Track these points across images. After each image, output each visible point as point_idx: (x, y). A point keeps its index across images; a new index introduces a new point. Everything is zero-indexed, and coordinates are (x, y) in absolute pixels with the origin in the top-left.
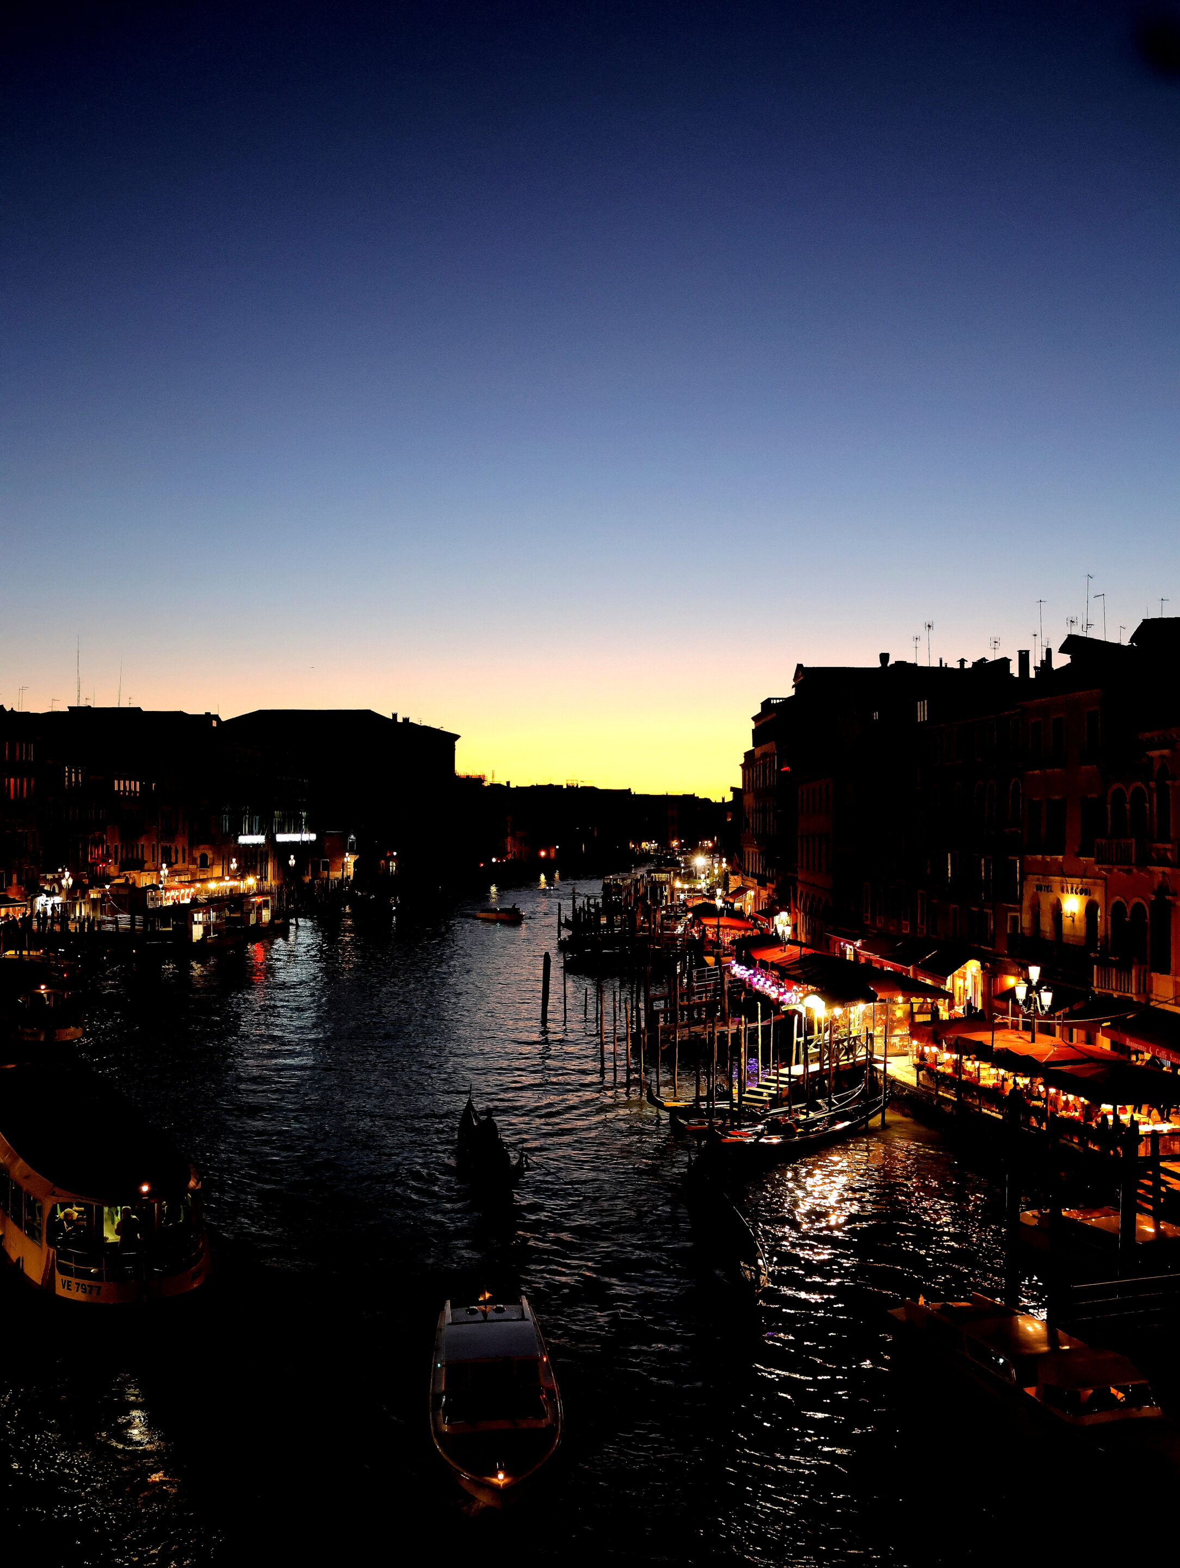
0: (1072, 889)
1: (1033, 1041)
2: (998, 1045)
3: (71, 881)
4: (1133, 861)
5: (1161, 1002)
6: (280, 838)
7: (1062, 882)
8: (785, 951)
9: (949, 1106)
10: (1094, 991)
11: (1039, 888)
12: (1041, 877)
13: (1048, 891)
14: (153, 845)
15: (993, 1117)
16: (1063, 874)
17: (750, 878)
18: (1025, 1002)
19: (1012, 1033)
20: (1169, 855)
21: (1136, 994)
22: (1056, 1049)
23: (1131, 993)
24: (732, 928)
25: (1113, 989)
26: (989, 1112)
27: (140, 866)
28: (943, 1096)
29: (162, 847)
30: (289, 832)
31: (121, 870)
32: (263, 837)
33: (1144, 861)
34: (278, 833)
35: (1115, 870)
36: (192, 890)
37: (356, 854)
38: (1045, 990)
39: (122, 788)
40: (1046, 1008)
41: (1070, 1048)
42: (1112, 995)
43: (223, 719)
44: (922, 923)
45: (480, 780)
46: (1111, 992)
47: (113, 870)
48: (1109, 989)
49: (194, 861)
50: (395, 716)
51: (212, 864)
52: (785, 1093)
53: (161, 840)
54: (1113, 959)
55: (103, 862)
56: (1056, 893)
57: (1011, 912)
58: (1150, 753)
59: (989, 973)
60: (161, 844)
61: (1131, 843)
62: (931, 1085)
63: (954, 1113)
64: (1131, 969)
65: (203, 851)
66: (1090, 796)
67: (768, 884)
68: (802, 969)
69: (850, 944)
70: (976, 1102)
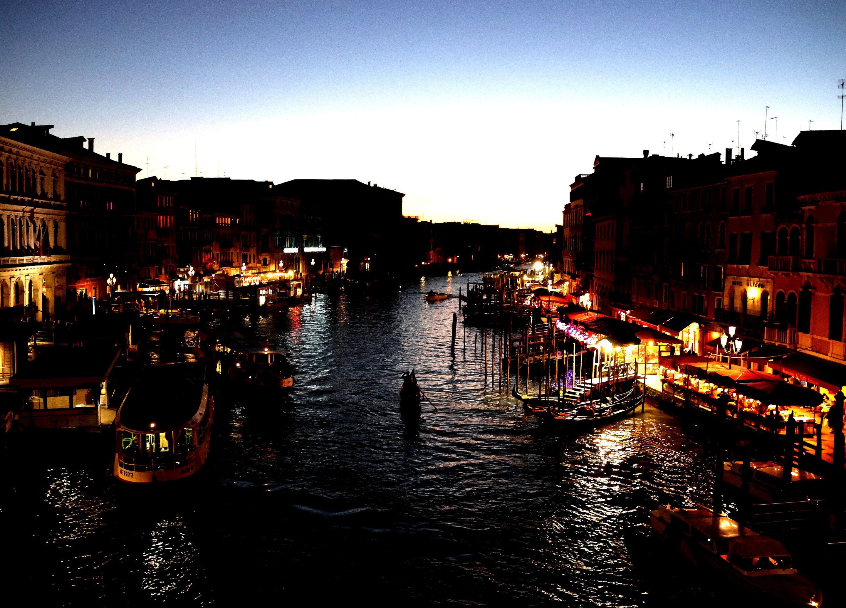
0: (754, 284)
1: (730, 368)
2: (710, 370)
3: (193, 272)
4: (791, 269)
5: (803, 349)
6: (307, 250)
7: (748, 280)
8: (587, 315)
9: (680, 403)
10: (764, 342)
11: (734, 283)
12: (735, 277)
13: (739, 285)
14: (238, 253)
15: (706, 410)
16: (749, 276)
17: (567, 275)
18: (726, 347)
19: (718, 364)
20: (812, 266)
21: (789, 344)
22: (743, 373)
23: (786, 343)
24: (557, 302)
25: (775, 341)
26: (703, 407)
27: (230, 264)
28: (677, 398)
29: (243, 254)
30: (311, 247)
31: (220, 266)
32: (297, 249)
33: (797, 269)
34: (305, 247)
35: (780, 274)
36: (259, 278)
37: (348, 259)
38: (738, 340)
39: (220, 222)
40: (738, 350)
41: (751, 373)
43: (275, 184)
44: (665, 301)
45: (416, 219)
46: (774, 342)
47: (216, 266)
48: (773, 341)
49: (259, 262)
50: (369, 183)
51: (270, 264)
52: (588, 394)
53: (242, 250)
54: (777, 324)
55: (210, 262)
56: (745, 286)
57: (717, 296)
58: (804, 208)
59: (704, 330)
60: (242, 252)
61: (790, 259)
62: (671, 391)
63: (683, 407)
64: (786, 330)
65: (265, 257)
66: (767, 232)
67: (577, 279)
68: (598, 325)
69: (624, 312)
70: (696, 402)
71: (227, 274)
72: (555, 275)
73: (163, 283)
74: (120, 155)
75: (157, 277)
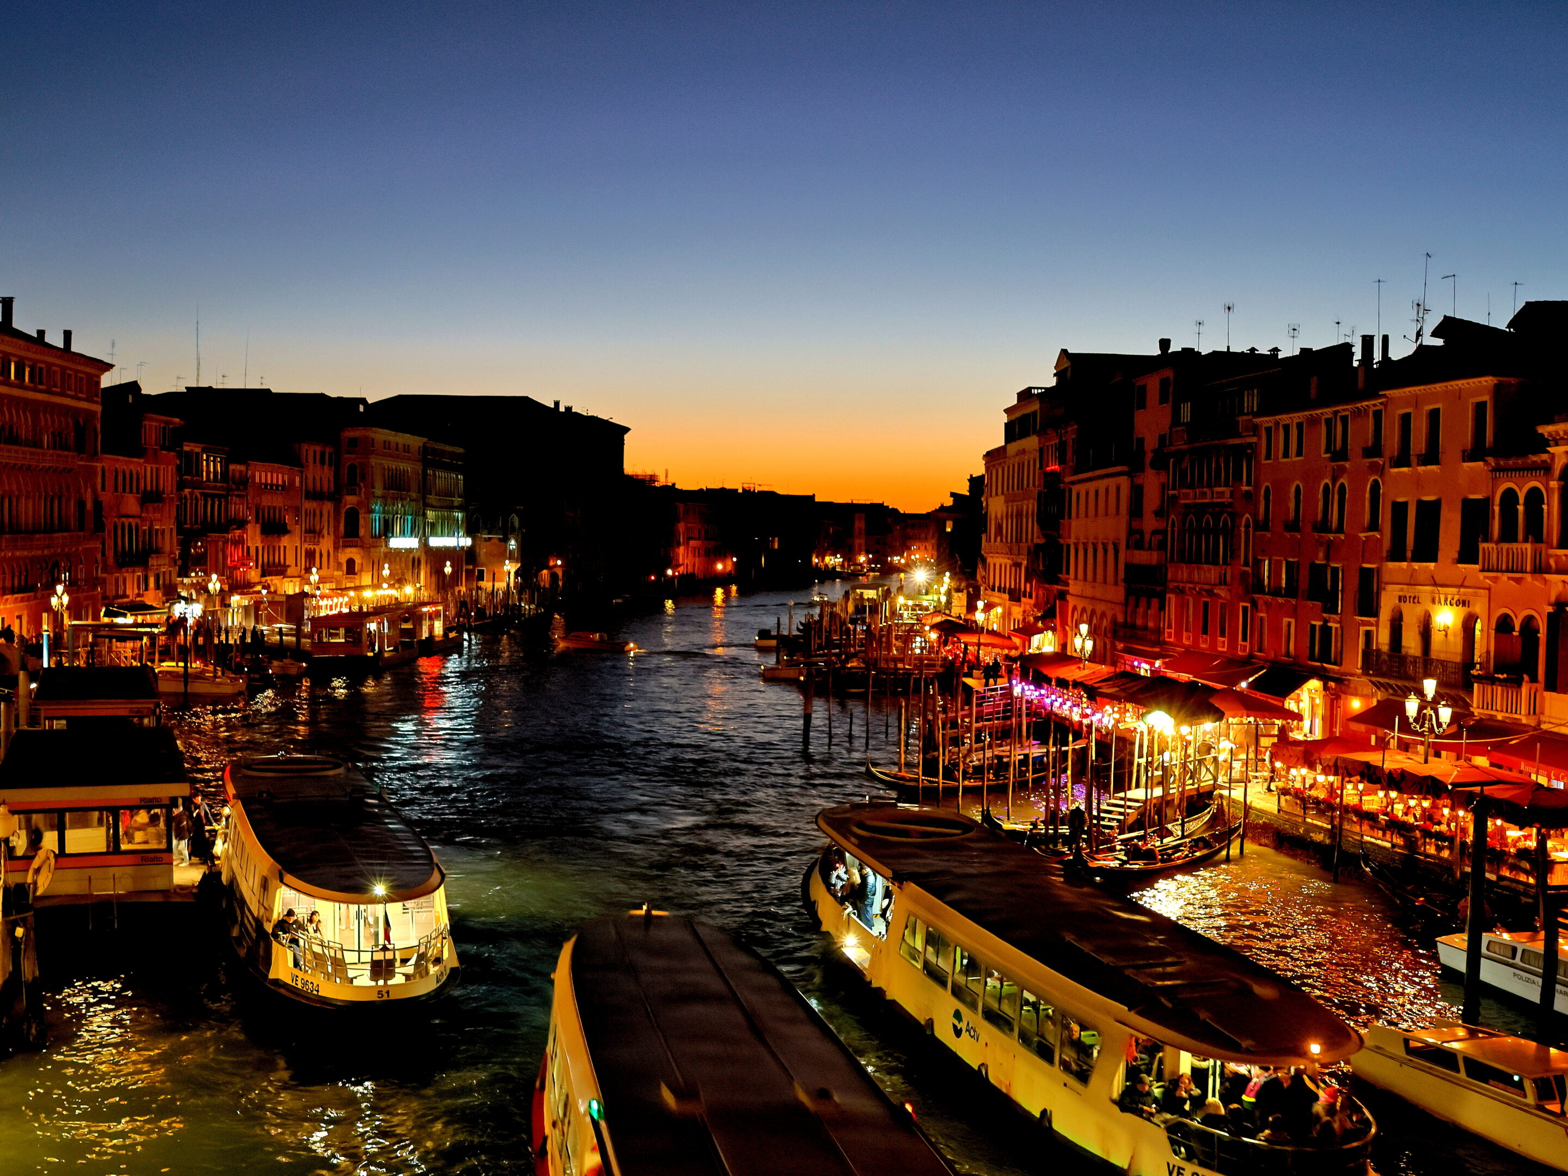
0: (1446, 600)
1: (1426, 762)
2: (1388, 766)
3: (218, 586)
4: (1529, 569)
5: (1558, 725)
7: (1433, 592)
8: (1084, 669)
9: (1320, 833)
10: (1472, 713)
11: (1401, 599)
12: (1405, 587)
13: (1414, 603)
14: (296, 547)
15: (1377, 845)
16: (1435, 584)
17: (996, 594)
18: (1416, 720)
19: (1399, 754)
21: (1526, 715)
22: (1459, 769)
23: (1521, 714)
25: (1497, 710)
26: (1373, 840)
27: (281, 570)
28: (1312, 824)
29: (306, 550)
30: (442, 535)
31: (263, 575)
32: (417, 540)
33: (1540, 569)
34: (432, 536)
35: (1503, 579)
36: (346, 599)
37: (517, 562)
38: (1444, 706)
39: (263, 481)
40: (1445, 726)
41: (1474, 769)
42: (1496, 716)
43: (370, 402)
44: (1244, 639)
45: (653, 478)
46: (1494, 713)
47: (254, 575)
48: (1492, 710)
49: (339, 567)
50: (557, 404)
51: (361, 570)
52: (1131, 820)
53: (305, 541)
54: (1500, 676)
55: (243, 565)
56: (1426, 605)
57: (1364, 626)
58: (1552, 450)
59: (1332, 694)
60: (306, 546)
61: (1526, 549)
62: (1299, 811)
63: (1328, 841)
64: (1519, 686)
65: (349, 556)
66: (1472, 497)
68: (1118, 686)
69: (1146, 662)
70: (1357, 829)
71: (276, 591)
73: (152, 608)
74: (68, 335)
75: (139, 595)
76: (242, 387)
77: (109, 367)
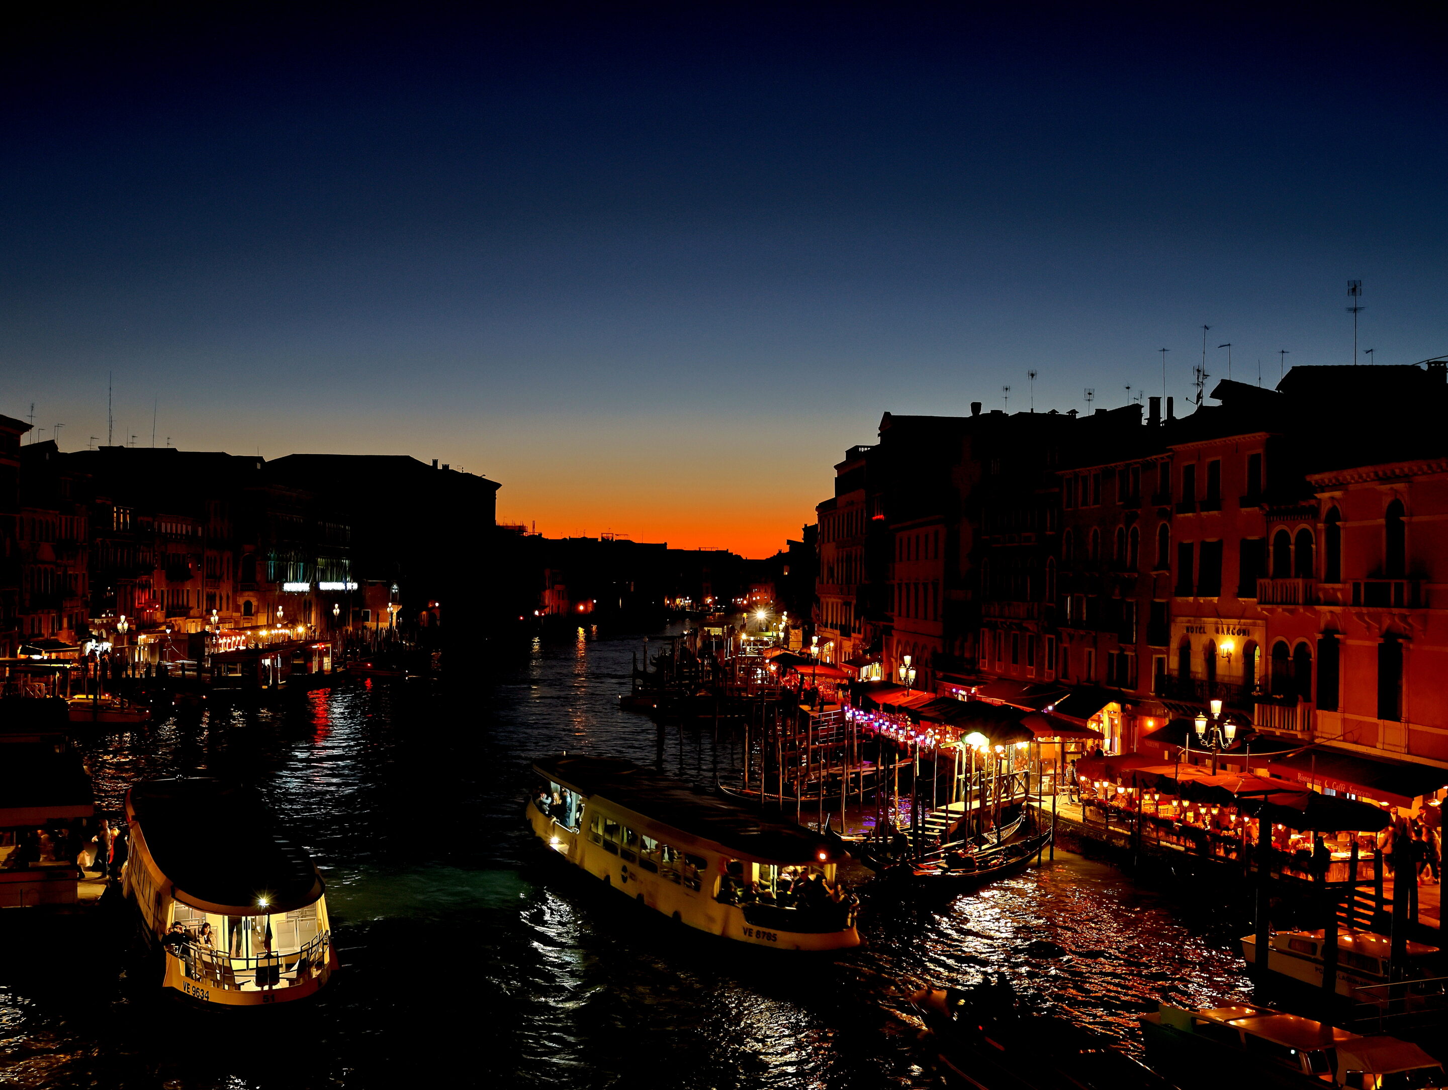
0: (1228, 630)
1: (1214, 774)
2: (1180, 777)
3: (126, 626)
4: (1300, 601)
5: (1329, 739)
6: (324, 586)
7: (1216, 623)
8: (908, 696)
9: (1121, 839)
10: (1254, 729)
11: (1189, 629)
12: (1192, 618)
13: (1200, 633)
14: (199, 590)
15: (1173, 849)
16: (1219, 616)
17: (829, 629)
18: (1205, 736)
19: (1190, 767)
20: (1339, 595)
21: (1301, 731)
22: (1243, 780)
23: (1296, 730)
24: (827, 676)
25: (1275, 727)
26: (1168, 845)
27: (185, 612)
28: (1114, 831)
29: (207, 593)
30: (332, 580)
31: (168, 616)
32: (308, 584)
33: (1311, 601)
34: (322, 581)
35: (1280, 610)
36: (243, 638)
37: (399, 604)
38: (1229, 724)
39: (169, 531)
40: (1230, 742)
41: (1257, 779)
42: (1274, 732)
43: (266, 460)
44: (1050, 667)
45: (522, 529)
46: (1273, 730)
47: (159, 616)
48: (1271, 726)
49: (237, 609)
50: (435, 462)
51: (257, 612)
52: (952, 829)
53: (207, 585)
54: (1278, 697)
55: (150, 607)
56: (1210, 634)
57: (1156, 654)
58: (1318, 496)
59: (1129, 716)
60: (207, 590)
61: (1298, 584)
62: (1102, 820)
63: (1128, 847)
64: (1295, 706)
65: (246, 598)
66: (1250, 538)
67: (853, 635)
68: (939, 711)
69: (964, 689)
70: (1154, 835)
71: (179, 630)
72: (792, 632)
73: (65, 645)
75: (53, 634)
76: (150, 447)
77: (28, 427)
